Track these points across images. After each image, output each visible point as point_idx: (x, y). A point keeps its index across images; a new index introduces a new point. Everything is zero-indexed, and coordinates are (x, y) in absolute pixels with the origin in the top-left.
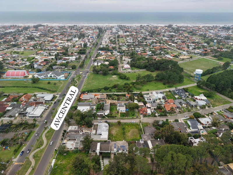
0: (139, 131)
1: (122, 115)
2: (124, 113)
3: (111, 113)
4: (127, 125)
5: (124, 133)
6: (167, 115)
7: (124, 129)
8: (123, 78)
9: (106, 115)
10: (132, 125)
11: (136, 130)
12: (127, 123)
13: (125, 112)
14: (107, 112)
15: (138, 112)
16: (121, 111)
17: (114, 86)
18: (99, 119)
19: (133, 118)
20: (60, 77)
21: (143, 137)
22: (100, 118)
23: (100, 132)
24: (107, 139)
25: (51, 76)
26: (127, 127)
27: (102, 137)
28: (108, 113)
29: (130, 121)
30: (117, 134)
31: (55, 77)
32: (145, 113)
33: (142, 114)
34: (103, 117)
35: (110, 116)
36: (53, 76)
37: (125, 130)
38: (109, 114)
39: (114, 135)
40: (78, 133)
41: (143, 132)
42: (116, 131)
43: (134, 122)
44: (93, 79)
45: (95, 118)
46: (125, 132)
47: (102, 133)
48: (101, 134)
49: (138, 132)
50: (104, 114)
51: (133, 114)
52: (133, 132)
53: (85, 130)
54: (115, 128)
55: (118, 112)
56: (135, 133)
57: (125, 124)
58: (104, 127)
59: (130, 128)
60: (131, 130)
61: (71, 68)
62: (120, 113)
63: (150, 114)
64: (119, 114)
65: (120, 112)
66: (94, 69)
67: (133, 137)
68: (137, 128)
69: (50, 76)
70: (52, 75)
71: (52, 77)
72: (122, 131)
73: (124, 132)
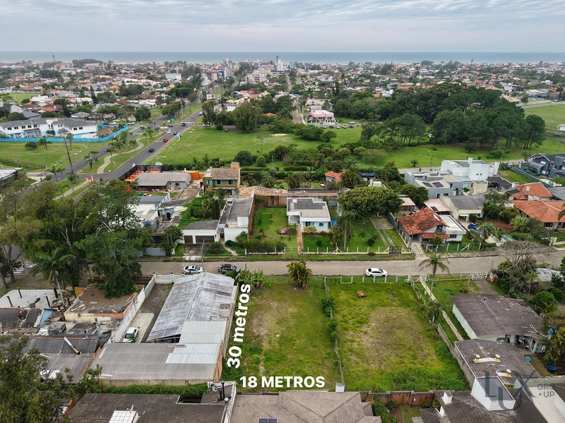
0: (424, 320)
1: (314, 242)
2: (323, 234)
3: (258, 234)
4: (347, 288)
5: (331, 335)
6: (547, 243)
7: (327, 307)
8: (312, 135)
9: (229, 244)
10: (371, 285)
11: (403, 314)
12: (346, 279)
13: (325, 229)
14: (236, 228)
15: (394, 229)
16: (307, 224)
17: (277, 150)
18: (193, 258)
19: (372, 254)
20: (81, 131)
21: (471, 362)
22: (196, 254)
23: (171, 324)
24: (209, 377)
25: (53, 132)
26: (343, 296)
27: (176, 356)
28: (238, 232)
29: (361, 267)
30: (284, 340)
31: (64, 131)
32: (433, 230)
33: (415, 237)
34: (212, 249)
35: (251, 245)
36: (60, 132)
37: (339, 317)
38: (243, 235)
39: (266, 346)
40: (26, 326)
41: (454, 329)
42: (279, 322)
43: (385, 273)
44: (199, 140)
45: (168, 254)
46: (339, 328)
47: (187, 331)
48: (175, 339)
49: (418, 326)
50: (222, 236)
51: (367, 239)
52: (389, 329)
53: (79, 312)
54: (274, 304)
55: (292, 232)
56: (400, 333)
57: (334, 281)
58: (206, 297)
59: (367, 302)
60: (373, 314)
61: (134, 119)
62: (305, 234)
63: (459, 239)
64: (300, 239)
65: (302, 228)
66: (208, 111)
67: (394, 362)
68: (405, 304)
69: (48, 132)
70: (56, 128)
71: (56, 133)
72: (320, 321)
73: (333, 327)
